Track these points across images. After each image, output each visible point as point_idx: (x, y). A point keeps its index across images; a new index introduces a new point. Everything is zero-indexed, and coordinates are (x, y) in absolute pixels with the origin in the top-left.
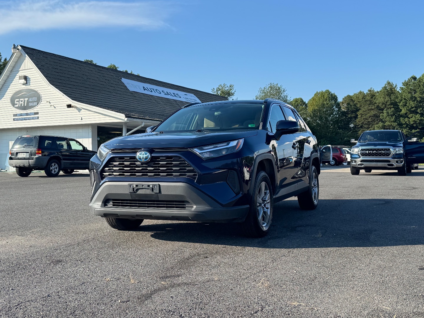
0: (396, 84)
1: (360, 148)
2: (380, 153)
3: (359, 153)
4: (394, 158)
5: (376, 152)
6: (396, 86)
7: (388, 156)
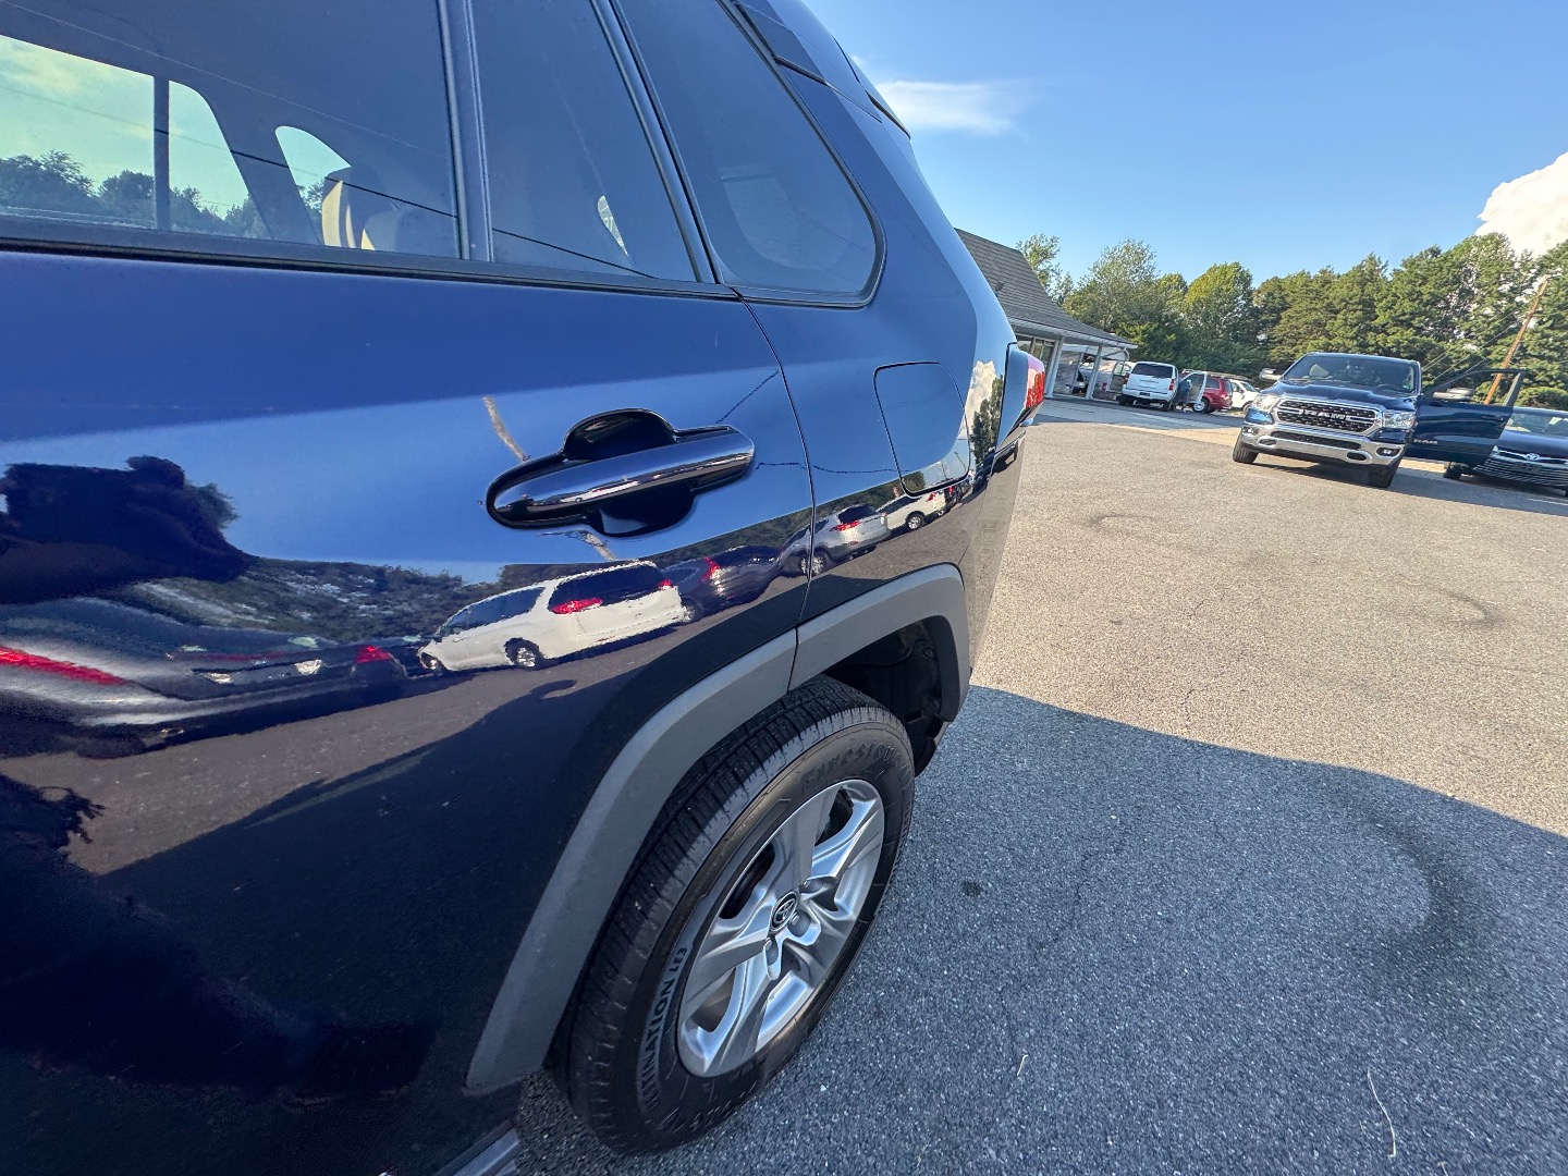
1: (1285, 398)
2: (1338, 420)
3: (1276, 410)
4: (1375, 438)
5: (1327, 415)
7: (1359, 430)
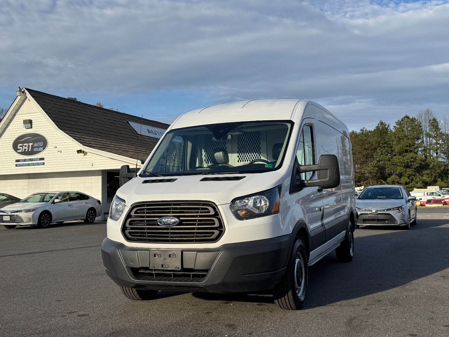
0: (389, 124)
6: (389, 125)
